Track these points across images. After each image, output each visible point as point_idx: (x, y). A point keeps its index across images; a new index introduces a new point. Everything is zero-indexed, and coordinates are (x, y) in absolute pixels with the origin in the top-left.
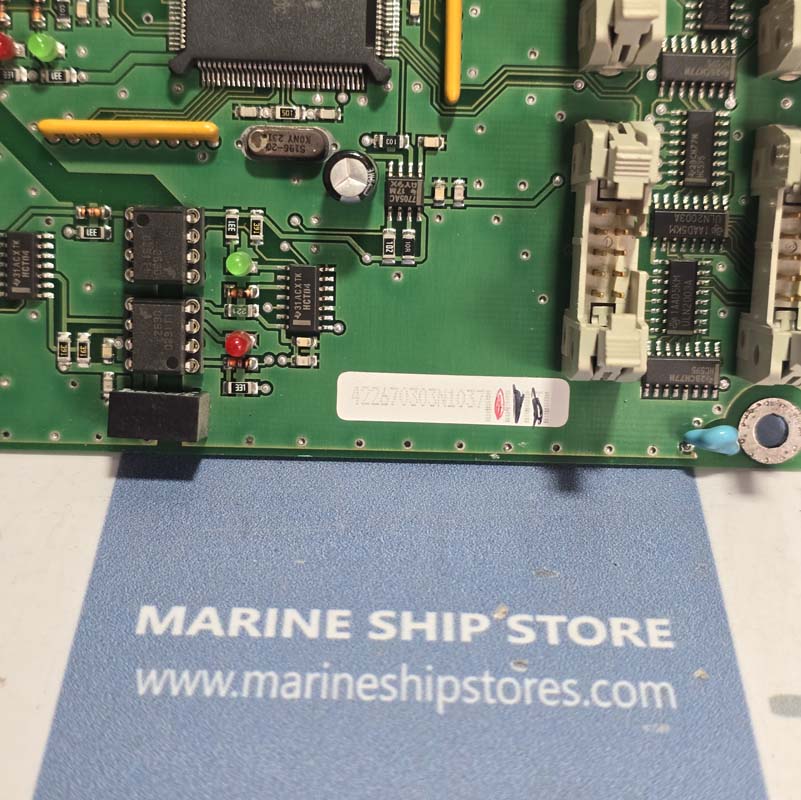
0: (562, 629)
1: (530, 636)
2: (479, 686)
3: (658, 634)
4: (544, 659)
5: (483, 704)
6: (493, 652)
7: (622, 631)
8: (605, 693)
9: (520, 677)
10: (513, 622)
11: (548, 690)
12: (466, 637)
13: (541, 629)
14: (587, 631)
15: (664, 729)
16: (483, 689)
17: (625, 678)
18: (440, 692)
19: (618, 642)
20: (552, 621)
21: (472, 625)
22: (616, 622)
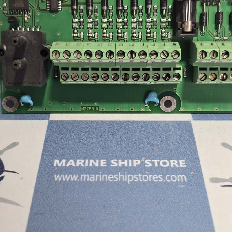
0: (158, 163)
1: (150, 165)
2: (138, 177)
3: (182, 163)
4: (154, 170)
5: (139, 181)
6: (141, 169)
7: (173, 163)
8: (169, 178)
9: (148, 175)
10: (146, 162)
11: (155, 178)
12: (135, 165)
13: (153, 163)
14: (165, 163)
15: (183, 186)
16: (139, 178)
17: (174, 174)
18: (129, 179)
19: (172, 166)
20: (156, 161)
21: (136, 162)
22: (172, 161)
